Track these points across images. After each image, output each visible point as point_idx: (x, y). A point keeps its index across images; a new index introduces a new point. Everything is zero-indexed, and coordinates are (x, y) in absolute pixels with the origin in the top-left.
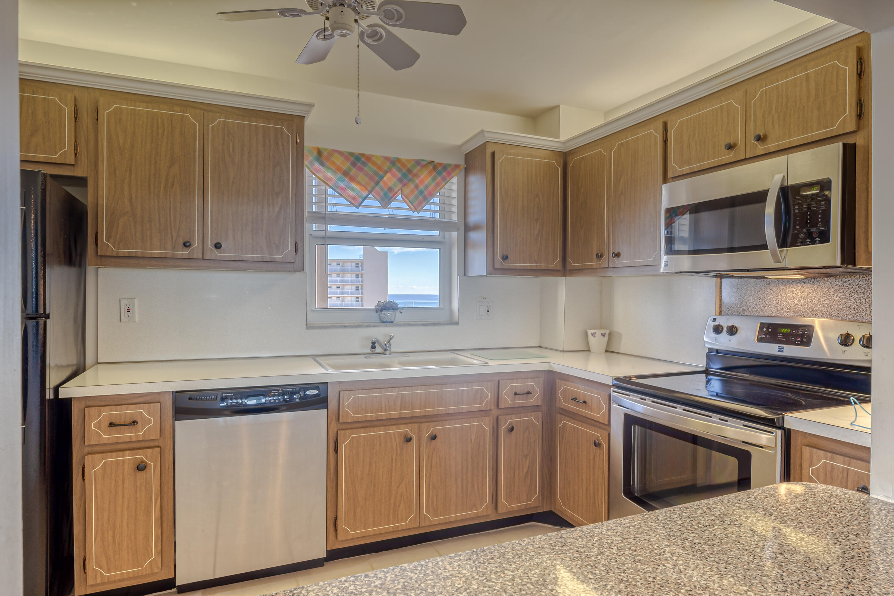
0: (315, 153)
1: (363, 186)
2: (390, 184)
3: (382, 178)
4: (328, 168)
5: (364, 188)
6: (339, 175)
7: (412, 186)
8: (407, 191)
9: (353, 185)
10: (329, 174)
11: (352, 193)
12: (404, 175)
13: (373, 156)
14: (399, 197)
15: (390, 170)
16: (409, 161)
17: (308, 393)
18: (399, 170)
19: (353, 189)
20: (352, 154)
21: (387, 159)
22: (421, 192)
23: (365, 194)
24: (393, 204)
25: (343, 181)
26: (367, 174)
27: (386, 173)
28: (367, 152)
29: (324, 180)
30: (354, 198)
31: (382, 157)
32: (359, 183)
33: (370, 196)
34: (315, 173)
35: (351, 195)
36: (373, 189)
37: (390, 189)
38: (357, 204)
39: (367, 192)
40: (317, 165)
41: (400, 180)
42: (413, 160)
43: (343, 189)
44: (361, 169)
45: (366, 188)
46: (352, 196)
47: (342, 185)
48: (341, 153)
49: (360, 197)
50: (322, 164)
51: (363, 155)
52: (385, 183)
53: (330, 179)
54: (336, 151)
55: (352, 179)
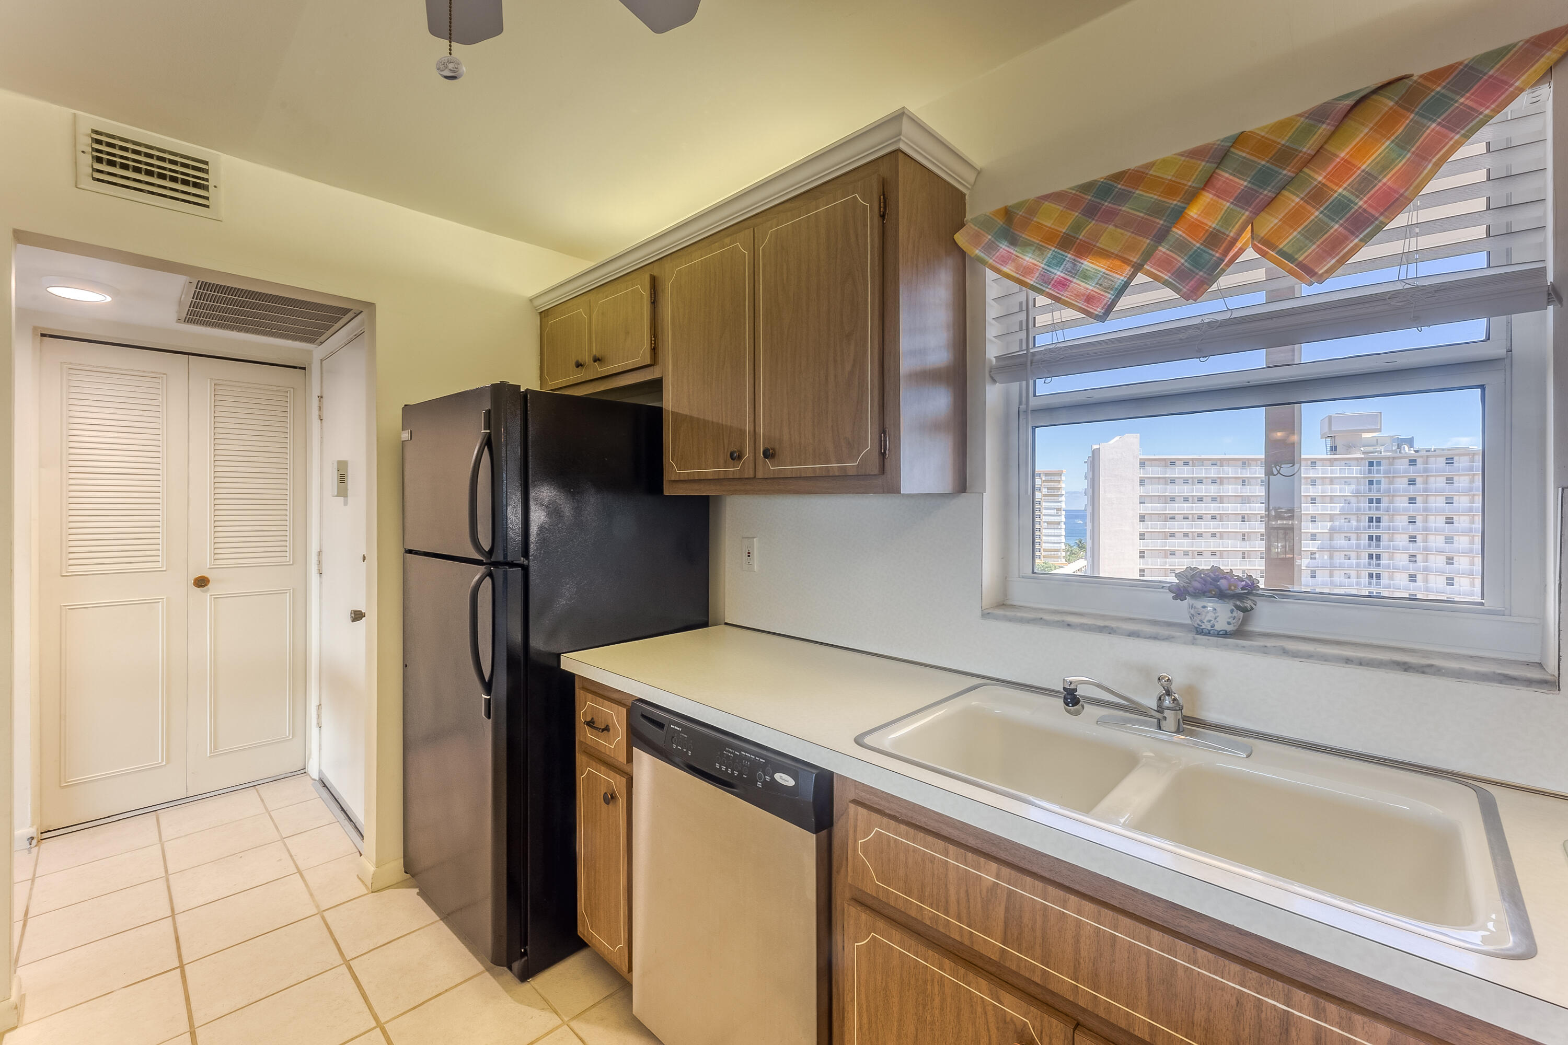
0: (1000, 222)
1: (1117, 257)
2: (1212, 223)
3: (1178, 215)
4: (1026, 245)
5: (1118, 263)
6: (1051, 251)
7: (1293, 200)
8: (1269, 222)
9: (1087, 264)
10: (1028, 259)
11: (1089, 287)
12: (1263, 177)
13: (1151, 165)
14: (1250, 254)
15: (1208, 182)
16: (1282, 126)
17: (779, 777)
18: (1242, 168)
19: (1085, 277)
20: (1086, 188)
21: (1195, 154)
22: (1341, 207)
23: (1120, 279)
24: (1224, 281)
25: (1059, 264)
26: (1127, 223)
27: (1191, 196)
28: (1133, 163)
29: (1017, 276)
30: (1089, 299)
31: (1181, 154)
32: (1104, 254)
33: (1141, 278)
34: (999, 266)
35: (1083, 290)
36: (1148, 255)
37: (1214, 239)
38: (1099, 311)
39: (1128, 270)
40: (1004, 247)
41: (1244, 199)
42: (1300, 115)
43: (1062, 284)
44: (1109, 216)
45: (1126, 261)
46: (1083, 295)
47: (1058, 273)
48: (1057, 197)
49: (1107, 289)
50: (1013, 242)
51: (1118, 177)
52: (1195, 227)
53: (1028, 271)
54: (1046, 197)
55: (1085, 249)
